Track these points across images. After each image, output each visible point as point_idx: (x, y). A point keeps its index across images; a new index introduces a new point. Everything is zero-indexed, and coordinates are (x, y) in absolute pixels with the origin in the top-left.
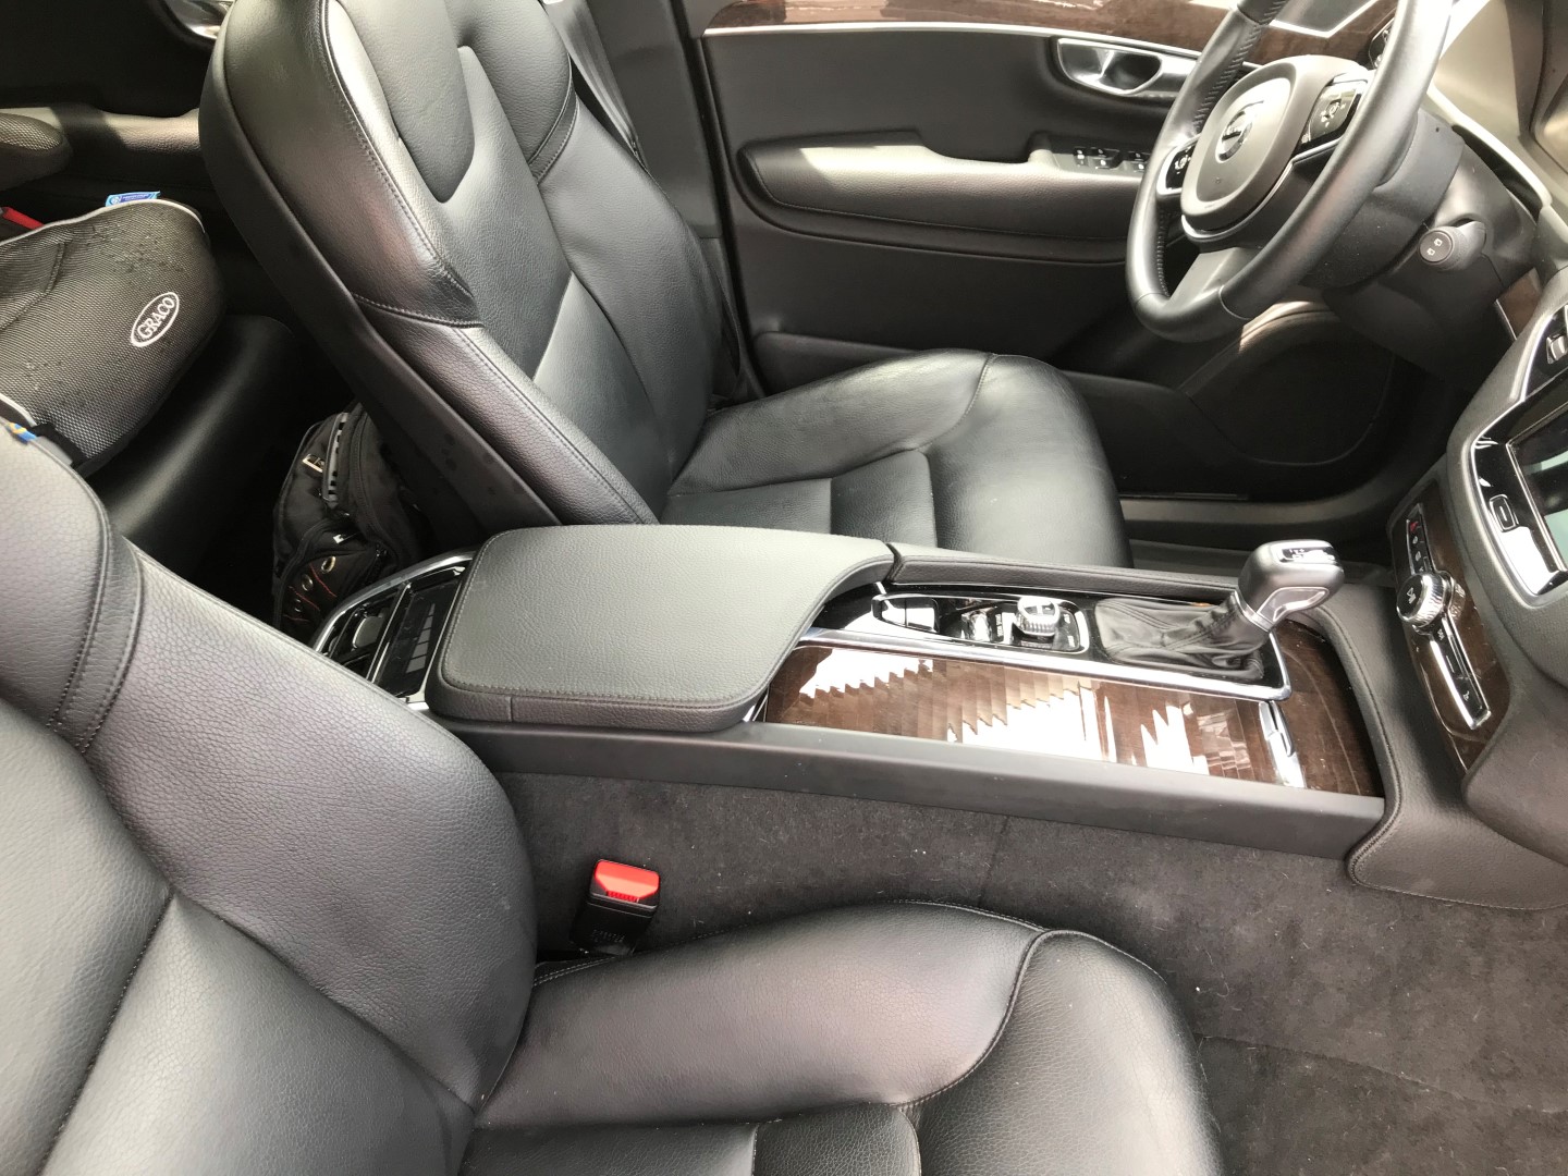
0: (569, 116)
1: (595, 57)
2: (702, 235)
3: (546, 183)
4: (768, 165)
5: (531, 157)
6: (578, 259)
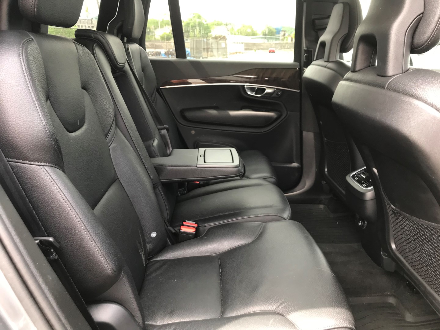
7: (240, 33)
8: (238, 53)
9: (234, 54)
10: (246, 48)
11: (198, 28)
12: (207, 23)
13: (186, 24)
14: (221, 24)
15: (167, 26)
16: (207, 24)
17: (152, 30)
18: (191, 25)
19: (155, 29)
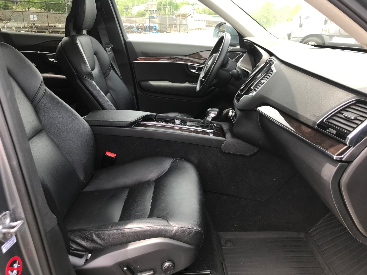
0: (110, 70)
1: (115, 63)
2: (132, 95)
3: (106, 79)
4: (143, 83)
5: (104, 74)
6: (110, 91)
7: (204, 12)
8: (200, 29)
9: (196, 29)
10: (207, 25)
11: (168, 7)
12: (177, 2)
13: (159, 3)
14: (188, 4)
15: (143, 4)
16: (177, 4)
17: (130, 7)
18: (163, 4)
19: (133, 6)
